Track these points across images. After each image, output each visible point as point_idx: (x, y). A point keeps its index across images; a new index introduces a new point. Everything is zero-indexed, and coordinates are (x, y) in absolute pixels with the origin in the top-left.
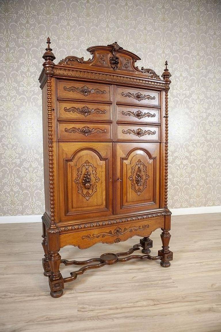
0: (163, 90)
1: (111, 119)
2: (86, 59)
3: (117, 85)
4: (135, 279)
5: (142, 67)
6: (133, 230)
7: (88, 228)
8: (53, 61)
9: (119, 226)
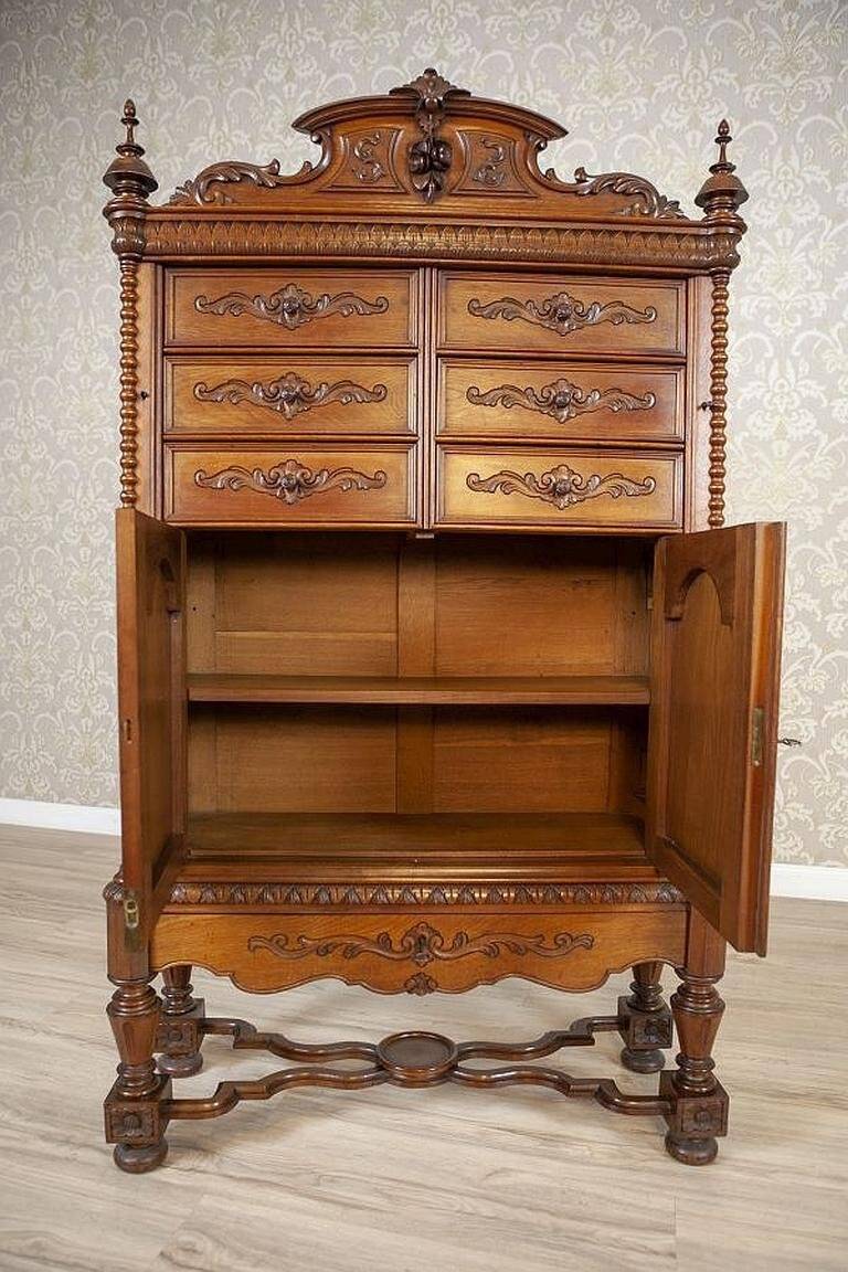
0: (698, 271)
1: (412, 426)
2: (289, 170)
3: (440, 267)
4: (499, 1181)
5: (580, 171)
6: (503, 949)
7: (277, 908)
8: (146, 195)
9: (431, 920)
